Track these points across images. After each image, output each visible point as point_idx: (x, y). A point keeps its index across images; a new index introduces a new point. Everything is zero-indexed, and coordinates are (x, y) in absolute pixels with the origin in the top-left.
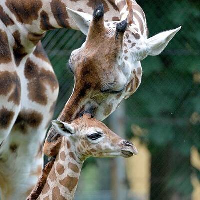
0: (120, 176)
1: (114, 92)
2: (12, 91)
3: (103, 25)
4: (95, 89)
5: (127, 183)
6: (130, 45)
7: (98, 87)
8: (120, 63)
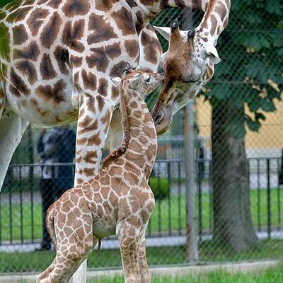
0: (191, 123)
1: (193, 81)
2: (137, 57)
3: (179, 34)
4: (179, 80)
5: (196, 127)
6: (199, 46)
7: (180, 79)
8: (194, 59)
